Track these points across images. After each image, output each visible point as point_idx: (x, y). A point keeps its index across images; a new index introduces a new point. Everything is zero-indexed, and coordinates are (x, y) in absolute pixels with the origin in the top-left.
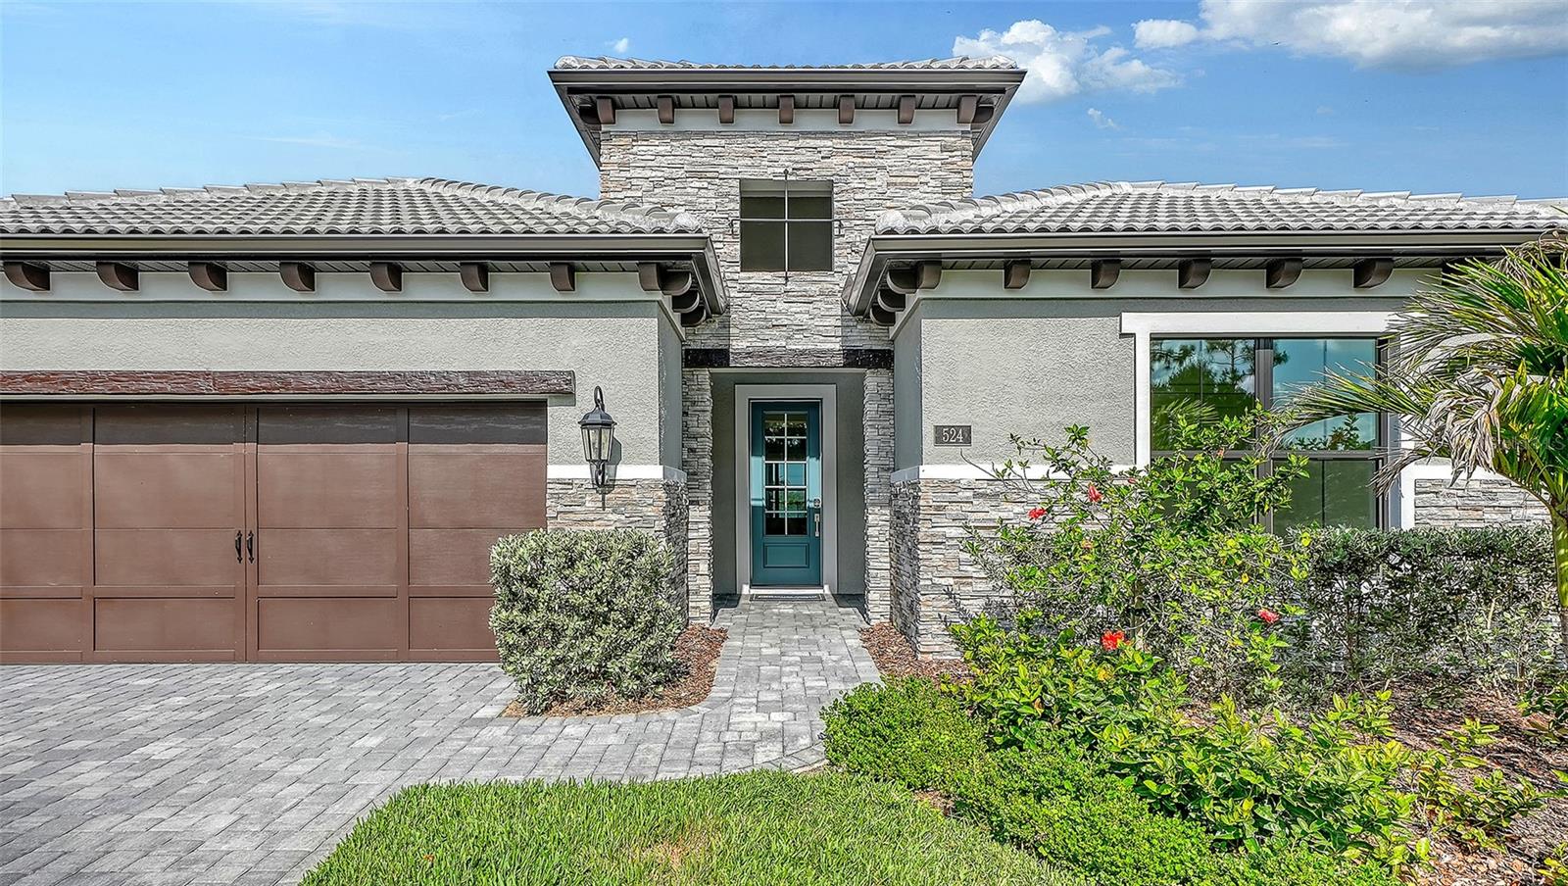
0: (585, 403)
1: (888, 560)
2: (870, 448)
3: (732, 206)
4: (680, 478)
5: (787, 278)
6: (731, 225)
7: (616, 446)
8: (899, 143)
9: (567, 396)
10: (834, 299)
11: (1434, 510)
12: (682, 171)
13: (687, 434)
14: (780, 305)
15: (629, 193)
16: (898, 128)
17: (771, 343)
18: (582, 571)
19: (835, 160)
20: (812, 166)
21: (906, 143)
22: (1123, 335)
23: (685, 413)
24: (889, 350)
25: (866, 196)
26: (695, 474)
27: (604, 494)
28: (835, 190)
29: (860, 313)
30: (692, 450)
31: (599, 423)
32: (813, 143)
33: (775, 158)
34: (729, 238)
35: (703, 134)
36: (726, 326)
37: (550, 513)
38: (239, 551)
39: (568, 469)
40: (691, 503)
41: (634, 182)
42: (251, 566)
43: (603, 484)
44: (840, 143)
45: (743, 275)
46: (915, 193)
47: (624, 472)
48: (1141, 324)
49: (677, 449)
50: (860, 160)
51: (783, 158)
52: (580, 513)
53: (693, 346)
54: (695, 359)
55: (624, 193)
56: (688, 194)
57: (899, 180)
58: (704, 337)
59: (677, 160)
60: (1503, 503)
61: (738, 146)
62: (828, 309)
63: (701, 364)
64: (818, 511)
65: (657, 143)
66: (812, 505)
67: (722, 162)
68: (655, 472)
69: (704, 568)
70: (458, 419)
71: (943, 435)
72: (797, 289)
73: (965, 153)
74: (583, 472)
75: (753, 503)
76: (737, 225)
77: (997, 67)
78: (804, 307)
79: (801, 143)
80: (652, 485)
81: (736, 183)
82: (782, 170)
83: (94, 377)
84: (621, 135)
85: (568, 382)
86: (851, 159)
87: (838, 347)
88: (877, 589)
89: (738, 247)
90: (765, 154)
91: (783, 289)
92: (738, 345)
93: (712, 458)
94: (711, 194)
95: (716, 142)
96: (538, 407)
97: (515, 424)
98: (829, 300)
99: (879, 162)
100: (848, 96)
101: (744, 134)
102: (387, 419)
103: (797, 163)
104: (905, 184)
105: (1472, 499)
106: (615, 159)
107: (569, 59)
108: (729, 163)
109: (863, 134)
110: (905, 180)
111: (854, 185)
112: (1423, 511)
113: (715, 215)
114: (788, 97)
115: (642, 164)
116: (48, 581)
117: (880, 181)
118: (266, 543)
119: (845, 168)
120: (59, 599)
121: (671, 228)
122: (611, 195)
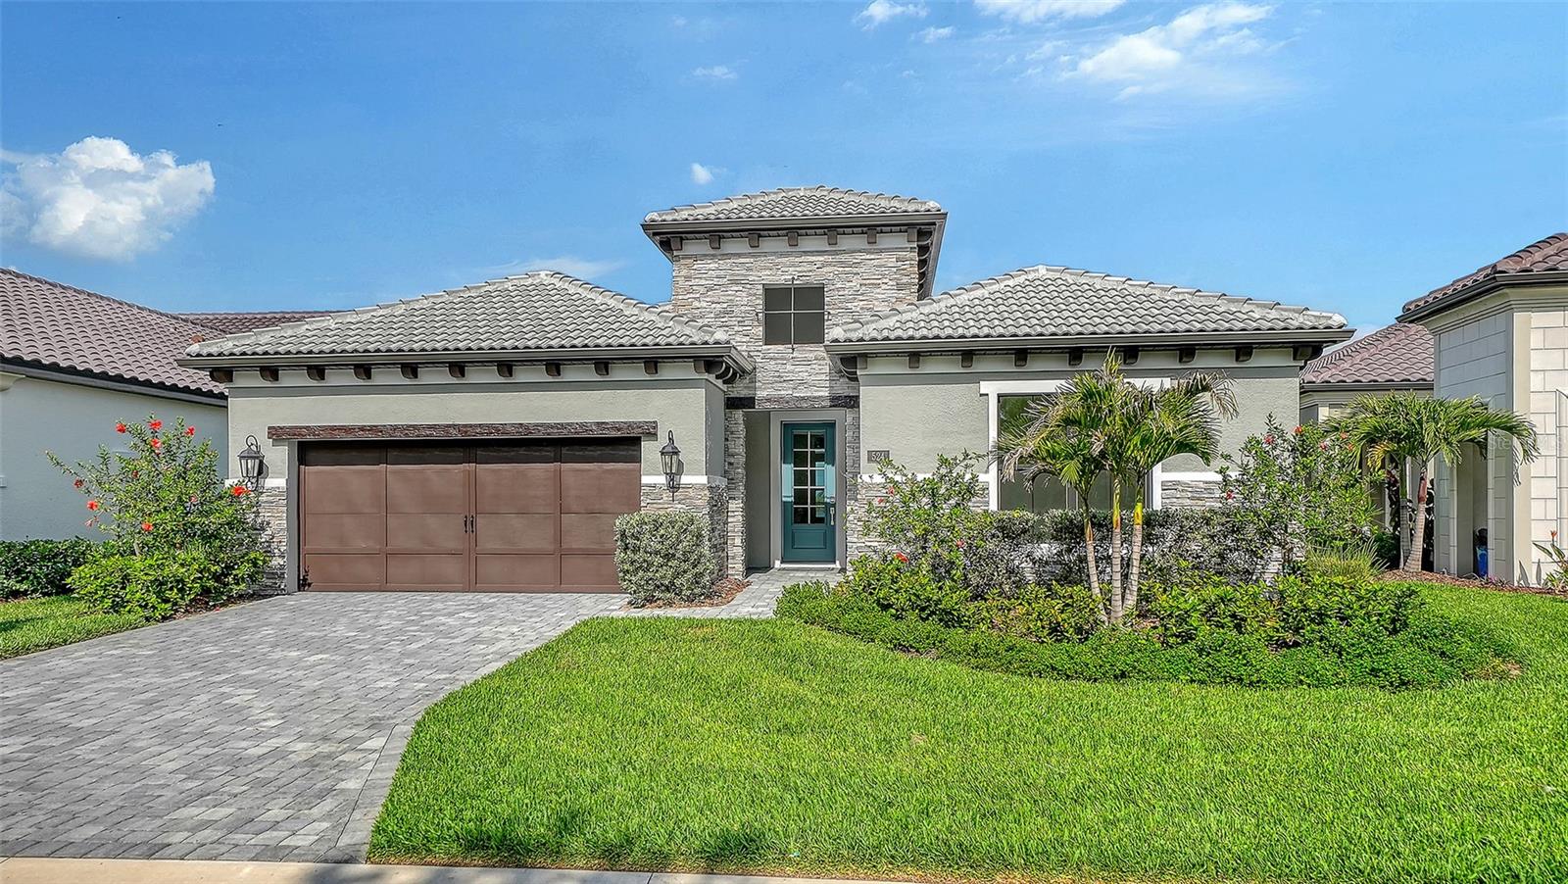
0: (663, 440)
2: (849, 462)
3: (758, 302)
4: (723, 483)
5: (793, 349)
6: (757, 315)
7: (680, 464)
8: (868, 257)
9: (653, 435)
10: (824, 362)
11: (1175, 500)
12: (725, 280)
13: (727, 453)
14: (789, 367)
15: (692, 295)
16: (868, 247)
17: (782, 392)
18: (662, 532)
19: (825, 270)
20: (811, 274)
21: (873, 257)
22: (981, 395)
23: (727, 440)
25: (846, 292)
26: (732, 479)
27: (673, 492)
28: (826, 289)
30: (730, 464)
31: (671, 452)
32: (812, 259)
33: (786, 269)
34: (756, 323)
35: (739, 255)
36: (753, 381)
37: (642, 504)
38: (466, 525)
39: (653, 478)
40: (730, 498)
41: (694, 288)
42: (473, 536)
43: (673, 487)
44: (830, 258)
45: (765, 347)
46: (878, 291)
47: (685, 479)
48: (992, 388)
49: (719, 462)
50: (842, 269)
51: (792, 269)
52: (660, 502)
53: (732, 395)
54: (733, 403)
55: (688, 296)
56: (729, 295)
57: (868, 281)
58: (739, 390)
59: (722, 273)
60: (1214, 495)
61: (762, 262)
62: (821, 369)
63: (737, 407)
64: (834, 505)
65: (709, 262)
66: (828, 501)
67: (751, 273)
68: (703, 480)
69: (738, 541)
70: (589, 448)
71: (873, 456)
72: (800, 356)
73: (913, 262)
74: (662, 480)
75: (784, 499)
76: (761, 316)
77: (929, 211)
78: (804, 368)
79: (803, 259)
80: (701, 487)
81: (761, 287)
82: (790, 277)
83: (395, 428)
84: (686, 257)
85: (654, 428)
86: (836, 268)
87: (827, 394)
89: (761, 328)
90: (780, 267)
91: (791, 356)
92: (760, 394)
93: (745, 468)
94: (744, 294)
95: (748, 260)
96: (635, 442)
97: (622, 452)
98: (821, 362)
99: (855, 270)
100: (832, 230)
101: (766, 254)
102: (549, 449)
103: (800, 272)
104: (873, 284)
105: (1197, 492)
106: (682, 273)
107: (655, 216)
108: (756, 273)
109: (844, 252)
110: (872, 281)
111: (839, 286)
112: (1168, 501)
113: (747, 308)
114: (793, 232)
115: (700, 276)
116: (361, 544)
117: (855, 282)
118: (481, 521)
119: (832, 274)
120: (368, 554)
121: (711, 341)
122: (680, 297)
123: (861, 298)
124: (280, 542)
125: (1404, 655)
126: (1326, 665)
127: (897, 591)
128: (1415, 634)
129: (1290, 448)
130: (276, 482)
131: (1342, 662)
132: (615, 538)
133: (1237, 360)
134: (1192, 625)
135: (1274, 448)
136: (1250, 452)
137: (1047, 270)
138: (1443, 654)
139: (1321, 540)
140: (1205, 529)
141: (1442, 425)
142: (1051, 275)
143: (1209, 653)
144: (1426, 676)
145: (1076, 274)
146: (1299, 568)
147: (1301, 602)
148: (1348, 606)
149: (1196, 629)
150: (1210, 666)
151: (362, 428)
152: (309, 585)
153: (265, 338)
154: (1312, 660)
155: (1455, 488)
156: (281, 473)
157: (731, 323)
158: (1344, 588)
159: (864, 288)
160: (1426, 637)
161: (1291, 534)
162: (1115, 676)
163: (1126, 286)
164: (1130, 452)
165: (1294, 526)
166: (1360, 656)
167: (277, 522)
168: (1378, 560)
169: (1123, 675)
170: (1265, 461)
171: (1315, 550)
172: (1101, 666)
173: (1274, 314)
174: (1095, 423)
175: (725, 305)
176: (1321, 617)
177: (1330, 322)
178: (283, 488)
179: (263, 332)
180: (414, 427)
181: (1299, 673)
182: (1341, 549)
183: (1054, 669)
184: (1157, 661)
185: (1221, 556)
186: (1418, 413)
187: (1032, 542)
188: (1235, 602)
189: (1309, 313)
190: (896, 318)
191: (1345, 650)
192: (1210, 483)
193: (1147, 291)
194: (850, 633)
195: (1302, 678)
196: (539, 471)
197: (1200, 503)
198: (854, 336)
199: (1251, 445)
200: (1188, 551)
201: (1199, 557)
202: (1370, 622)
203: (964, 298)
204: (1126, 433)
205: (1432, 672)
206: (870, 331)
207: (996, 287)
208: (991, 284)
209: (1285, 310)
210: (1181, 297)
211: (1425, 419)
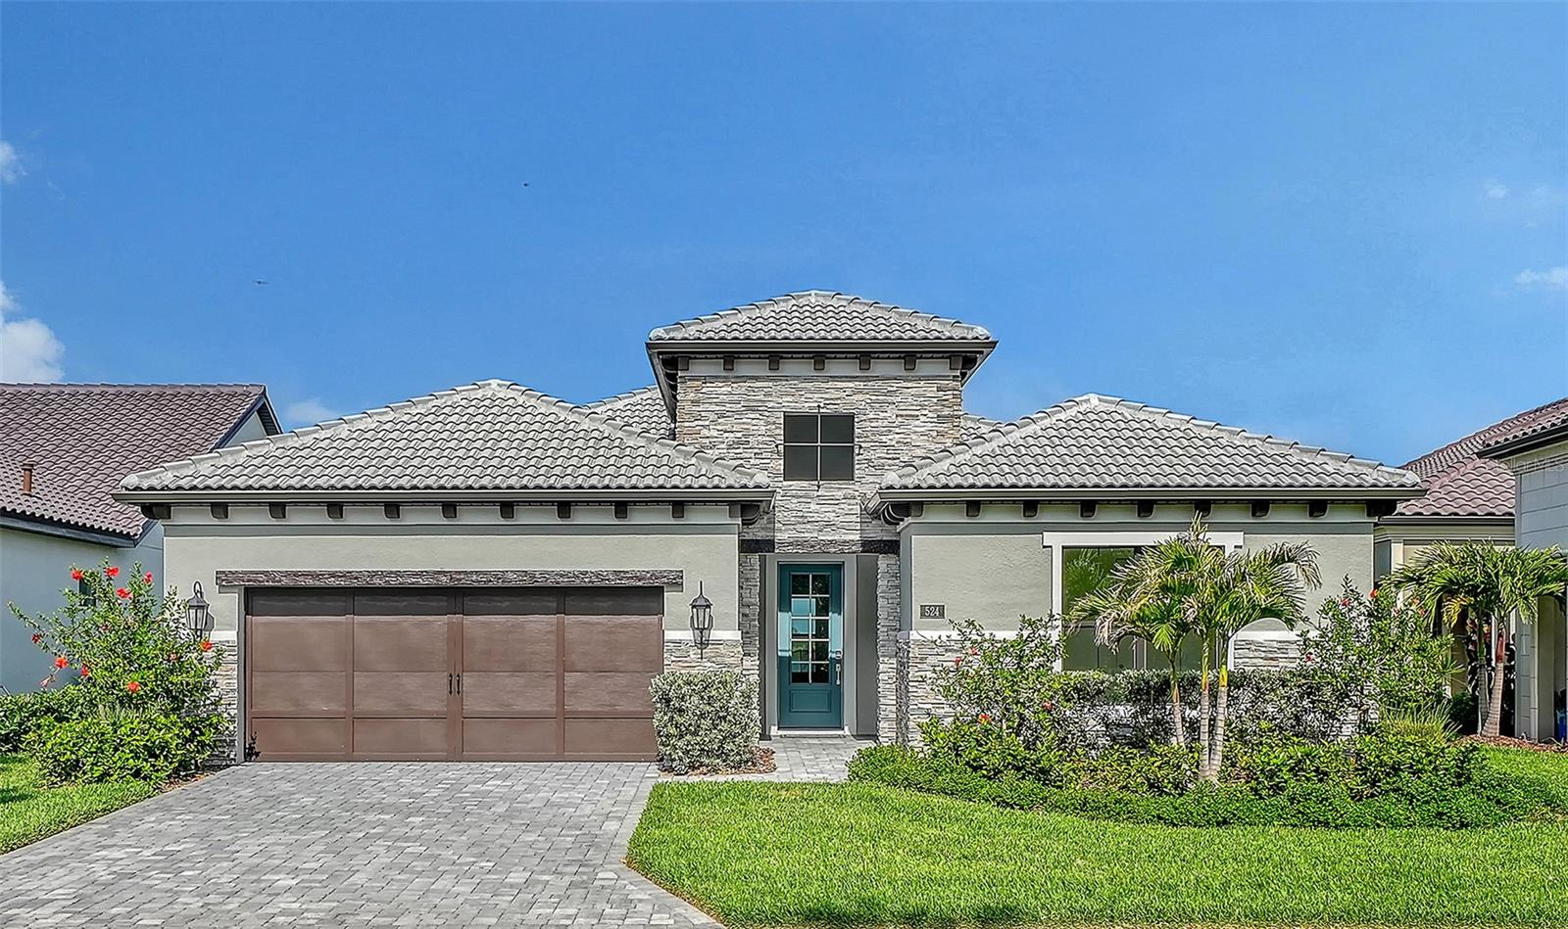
0: (690, 591)
1: (895, 697)
2: (882, 614)
3: (778, 431)
5: (819, 487)
6: (777, 446)
7: (713, 618)
8: (905, 385)
9: (677, 584)
10: (854, 501)
11: (1247, 660)
12: (740, 406)
14: (813, 507)
15: (700, 423)
16: (905, 373)
17: (806, 535)
19: (855, 397)
20: (839, 402)
21: (909, 385)
22: (1044, 547)
24: (896, 541)
25: (880, 423)
26: (747, 633)
27: (702, 649)
28: (856, 420)
29: (876, 514)
30: (745, 615)
31: (701, 605)
32: (840, 385)
33: (811, 396)
34: (776, 456)
35: (756, 378)
36: (772, 522)
37: (666, 662)
38: (451, 685)
39: (678, 634)
40: (748, 655)
41: (703, 414)
42: (457, 697)
43: (702, 644)
44: (860, 385)
45: (785, 483)
46: (917, 423)
47: (716, 634)
48: (1057, 540)
50: (875, 397)
51: (818, 396)
52: (686, 662)
53: (750, 538)
54: (748, 547)
55: (696, 423)
56: (744, 423)
57: (904, 413)
58: (756, 533)
59: (736, 398)
60: (1291, 656)
61: (781, 386)
62: (850, 510)
63: (753, 550)
64: (840, 661)
65: (721, 385)
66: (834, 656)
67: (770, 399)
68: (736, 635)
71: (926, 611)
72: (826, 494)
74: (688, 635)
75: (779, 654)
76: (781, 448)
77: (977, 338)
78: (831, 508)
79: (830, 384)
80: (732, 644)
81: (781, 415)
82: (816, 405)
84: (693, 379)
85: (678, 576)
86: (868, 396)
87: (858, 538)
88: (887, 719)
89: (782, 462)
90: (803, 393)
91: (816, 493)
92: (779, 536)
93: (758, 620)
94: (762, 422)
95: (766, 384)
96: (656, 592)
98: (852, 501)
99: (890, 399)
100: (864, 355)
101: (787, 378)
102: (550, 599)
103: (827, 399)
104: (911, 416)
105: (1271, 653)
106: (689, 398)
107: (660, 332)
108: (776, 399)
109: (877, 378)
110: (909, 413)
111: (871, 416)
112: (1240, 661)
113: (765, 439)
114: (819, 356)
115: (710, 401)
116: (321, 706)
117: (891, 413)
118: (467, 680)
119: (863, 403)
120: (329, 718)
121: (751, 484)
122: (686, 424)
123: (897, 430)
124: (230, 704)
125: (1465, 801)
126: (1399, 811)
127: (987, 753)
128: (1475, 786)
129: (1366, 613)
130: (225, 635)
131: (1413, 808)
132: (654, 700)
133: (1311, 515)
134: (1282, 778)
135: (1350, 610)
136: (1327, 614)
137: (1100, 400)
138: (1498, 802)
139: (1395, 701)
140: (1281, 691)
141: (1519, 580)
142: (1103, 407)
143: (1299, 802)
144: (1482, 817)
145: (1133, 408)
146: (1374, 729)
147: (1378, 757)
148: (1418, 761)
149: (1286, 782)
150: (1300, 812)
151: (333, 575)
152: (257, 754)
153: (205, 468)
154: (1387, 807)
155: (1536, 645)
156: (231, 625)
157: (748, 456)
158: (1415, 746)
159: (900, 419)
160: (1485, 788)
161: (1366, 696)
162: (1217, 823)
163: (1190, 426)
164: (1218, 617)
165: (1370, 687)
166: (1427, 802)
167: (226, 681)
168: (1450, 723)
169: (1225, 822)
170: (1341, 623)
171: (1389, 710)
172: (1204, 815)
173: (1347, 468)
174: (1188, 589)
175: (739, 435)
176: (1396, 769)
177: (1404, 480)
178: (233, 642)
179: (202, 459)
180: (397, 574)
181: (1376, 818)
182: (1415, 710)
183: (1160, 818)
184: (1254, 810)
185: (1297, 718)
186: (1495, 566)
187: (1108, 704)
188: (1319, 758)
189: (1384, 468)
190: (949, 461)
191: (1415, 798)
192: (1284, 642)
193: (1214, 433)
194: (946, 793)
195: (1378, 822)
196: (539, 624)
197: (1274, 663)
198: (908, 481)
199: (1329, 607)
200: (1264, 713)
201: (1275, 719)
202: (1437, 776)
203: (1016, 436)
204: (1217, 600)
205: (1488, 815)
206: (924, 477)
207: (1047, 422)
208: (1042, 419)
209: (1360, 464)
210: (1251, 443)
211: (1501, 573)
